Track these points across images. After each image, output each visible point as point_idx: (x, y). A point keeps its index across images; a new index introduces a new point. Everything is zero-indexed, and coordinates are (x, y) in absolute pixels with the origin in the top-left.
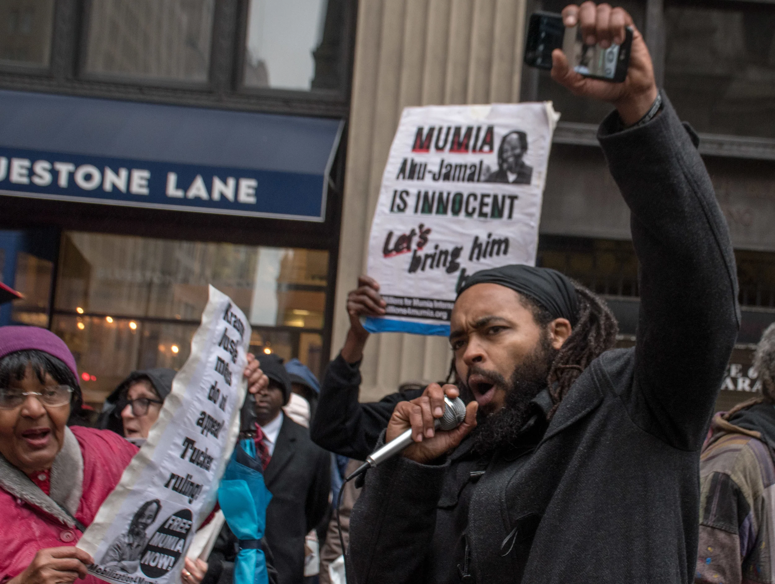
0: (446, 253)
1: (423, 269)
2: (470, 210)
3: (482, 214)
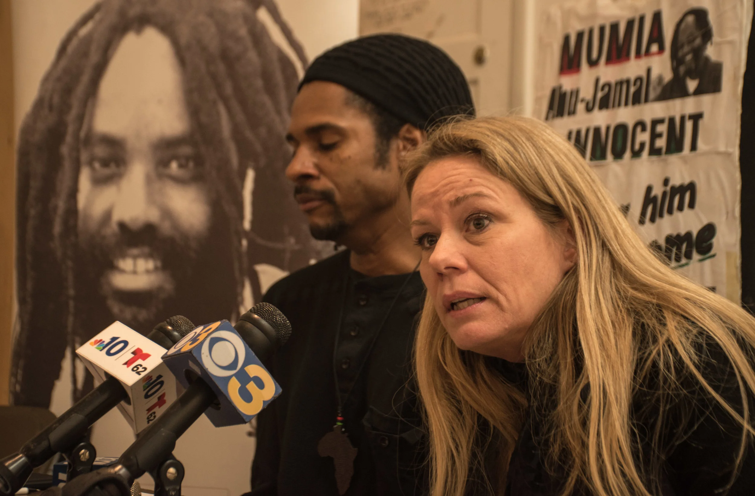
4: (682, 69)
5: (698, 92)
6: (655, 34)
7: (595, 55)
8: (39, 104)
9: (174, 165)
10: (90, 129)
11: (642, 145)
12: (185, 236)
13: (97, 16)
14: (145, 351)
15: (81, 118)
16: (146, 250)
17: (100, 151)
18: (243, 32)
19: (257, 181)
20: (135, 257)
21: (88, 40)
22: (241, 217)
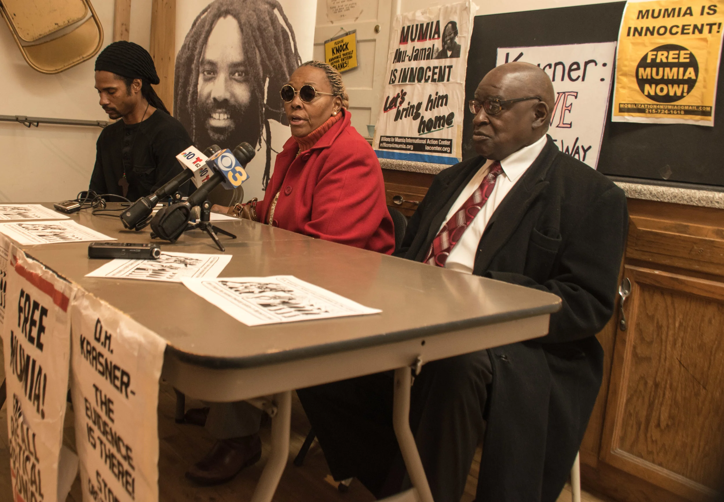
0: (413, 107)
1: (401, 119)
2: (427, 78)
3: (434, 80)
4: (446, 46)
5: (451, 57)
6: (437, 31)
7: (413, 37)
8: (184, 47)
9: (237, 74)
10: (204, 58)
11: (429, 77)
12: (240, 105)
13: (209, 10)
14: (201, 159)
15: (200, 53)
16: (224, 110)
17: (207, 67)
18: (267, 18)
19: (269, 83)
20: (220, 113)
21: (204, 20)
22: (263, 98)
